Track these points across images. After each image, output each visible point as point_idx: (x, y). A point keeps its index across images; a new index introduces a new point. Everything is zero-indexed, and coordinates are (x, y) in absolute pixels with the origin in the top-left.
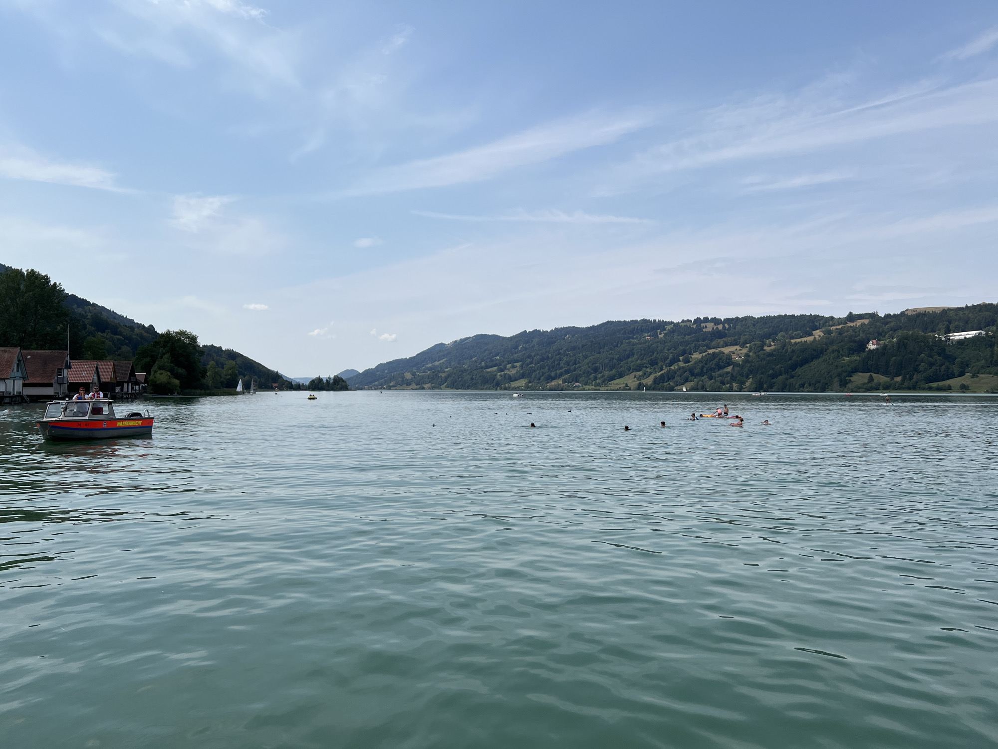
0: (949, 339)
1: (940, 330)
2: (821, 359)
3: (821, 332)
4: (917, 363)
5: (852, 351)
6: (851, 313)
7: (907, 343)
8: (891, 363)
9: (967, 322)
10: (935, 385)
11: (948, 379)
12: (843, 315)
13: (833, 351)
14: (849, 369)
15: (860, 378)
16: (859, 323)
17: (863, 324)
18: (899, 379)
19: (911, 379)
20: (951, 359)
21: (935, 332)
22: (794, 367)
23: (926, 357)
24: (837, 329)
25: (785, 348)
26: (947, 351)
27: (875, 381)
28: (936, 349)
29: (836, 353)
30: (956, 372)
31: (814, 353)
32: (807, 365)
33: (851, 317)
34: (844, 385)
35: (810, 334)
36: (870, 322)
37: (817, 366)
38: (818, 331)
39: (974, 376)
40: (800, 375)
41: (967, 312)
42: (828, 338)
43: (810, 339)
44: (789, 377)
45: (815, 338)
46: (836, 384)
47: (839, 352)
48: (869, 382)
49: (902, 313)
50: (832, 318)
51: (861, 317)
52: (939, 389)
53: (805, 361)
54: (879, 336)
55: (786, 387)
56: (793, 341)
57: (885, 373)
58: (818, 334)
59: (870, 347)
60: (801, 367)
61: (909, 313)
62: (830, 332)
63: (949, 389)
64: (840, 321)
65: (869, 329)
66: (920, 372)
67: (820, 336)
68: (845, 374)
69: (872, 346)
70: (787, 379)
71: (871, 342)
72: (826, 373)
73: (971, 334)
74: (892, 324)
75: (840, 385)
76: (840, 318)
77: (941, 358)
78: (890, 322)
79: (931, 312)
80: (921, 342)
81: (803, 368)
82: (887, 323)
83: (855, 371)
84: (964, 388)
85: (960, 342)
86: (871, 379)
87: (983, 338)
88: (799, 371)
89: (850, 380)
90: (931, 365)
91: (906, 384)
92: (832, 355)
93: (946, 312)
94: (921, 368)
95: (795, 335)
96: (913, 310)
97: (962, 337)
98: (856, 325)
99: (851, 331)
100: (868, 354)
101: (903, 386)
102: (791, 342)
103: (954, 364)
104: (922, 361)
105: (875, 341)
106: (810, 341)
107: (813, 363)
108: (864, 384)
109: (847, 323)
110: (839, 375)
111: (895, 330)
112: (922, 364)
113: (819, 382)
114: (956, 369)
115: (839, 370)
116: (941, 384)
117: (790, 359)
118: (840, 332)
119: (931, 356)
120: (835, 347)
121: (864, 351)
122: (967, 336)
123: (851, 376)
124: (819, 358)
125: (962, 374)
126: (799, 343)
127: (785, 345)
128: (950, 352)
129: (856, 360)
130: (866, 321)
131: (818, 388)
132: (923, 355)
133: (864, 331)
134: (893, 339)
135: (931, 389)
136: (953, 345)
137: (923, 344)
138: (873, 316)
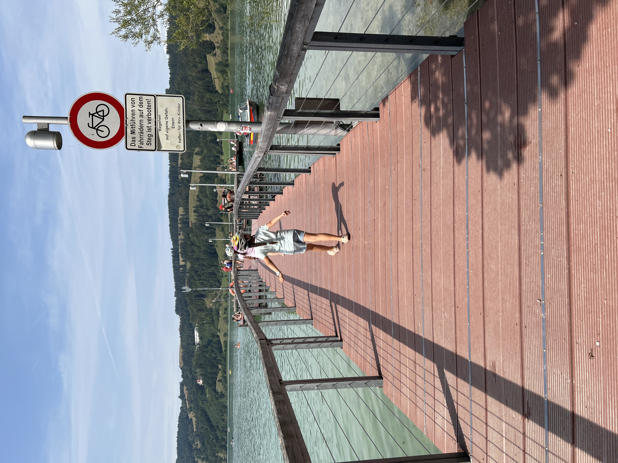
0: (199, 343)
1: (193, 349)
2: (207, 410)
3: (190, 414)
4: (211, 358)
5: (203, 393)
6: (179, 397)
7: (200, 364)
8: (210, 371)
9: (190, 336)
10: (223, 349)
11: (220, 343)
12: (180, 401)
13: (203, 403)
14: (214, 393)
15: (219, 387)
16: (186, 392)
17: (187, 390)
18: (220, 366)
19: (220, 360)
20: (209, 342)
21: (194, 351)
22: (212, 426)
23: (209, 354)
24: (189, 404)
25: (200, 434)
26: (205, 344)
27: (221, 378)
28: (204, 349)
29: (204, 402)
30: (217, 339)
31: (204, 416)
32: (211, 419)
33: (182, 397)
34: (223, 395)
35: (191, 420)
36: (186, 386)
37: (212, 413)
38: (189, 415)
39: (219, 331)
40: (217, 423)
41: (184, 337)
42: (194, 409)
43: (194, 420)
44: (218, 429)
45: (193, 416)
46: (223, 400)
47: (203, 400)
48: (222, 382)
49: (181, 369)
50: (181, 408)
51: (182, 391)
52: (226, 346)
53: (208, 420)
54: (195, 379)
55: (224, 430)
56: (195, 430)
57: (216, 374)
58: (191, 415)
59: (201, 383)
60: (212, 422)
61: (182, 364)
62: (191, 408)
63: (226, 342)
64: (184, 403)
65: (190, 386)
66: (216, 356)
67: (193, 414)
68: (217, 396)
69: (201, 382)
70: (219, 430)
71: (198, 383)
72: (216, 407)
73: (196, 333)
74: (188, 373)
75: (223, 398)
76: (182, 403)
77: (209, 347)
78: (186, 374)
79: (182, 354)
80: (199, 356)
81: (212, 421)
82: (187, 376)
83: (215, 390)
84: (226, 335)
85: (201, 338)
86: (220, 381)
87: (199, 328)
88: (214, 423)
89: (220, 393)
90: (213, 351)
91: (223, 363)
92: (205, 404)
93: (182, 346)
94: (214, 356)
95: (191, 429)
96: (180, 363)
97: (198, 337)
98: (187, 393)
99: (190, 395)
100: (205, 384)
101: (224, 364)
102: (195, 431)
103: (212, 341)
104: (211, 356)
105: (198, 381)
106: (196, 419)
107: (209, 415)
108: (223, 384)
109: (186, 399)
110: (217, 399)
111: (192, 371)
112: (212, 355)
113: (221, 410)
114: (215, 339)
115: (214, 399)
116: (223, 346)
117: (207, 429)
118: (191, 402)
119: (208, 352)
120: (200, 402)
121: (203, 386)
122: (198, 335)
123: (218, 392)
124: (206, 412)
125: (218, 336)
126: (196, 426)
127: (198, 435)
128: (205, 343)
129: (209, 390)
130: (185, 388)
131: (225, 410)
132: (207, 355)
133: (191, 388)
134: (197, 372)
135: (226, 350)
136: (202, 341)
137: (201, 356)
138: (182, 385)
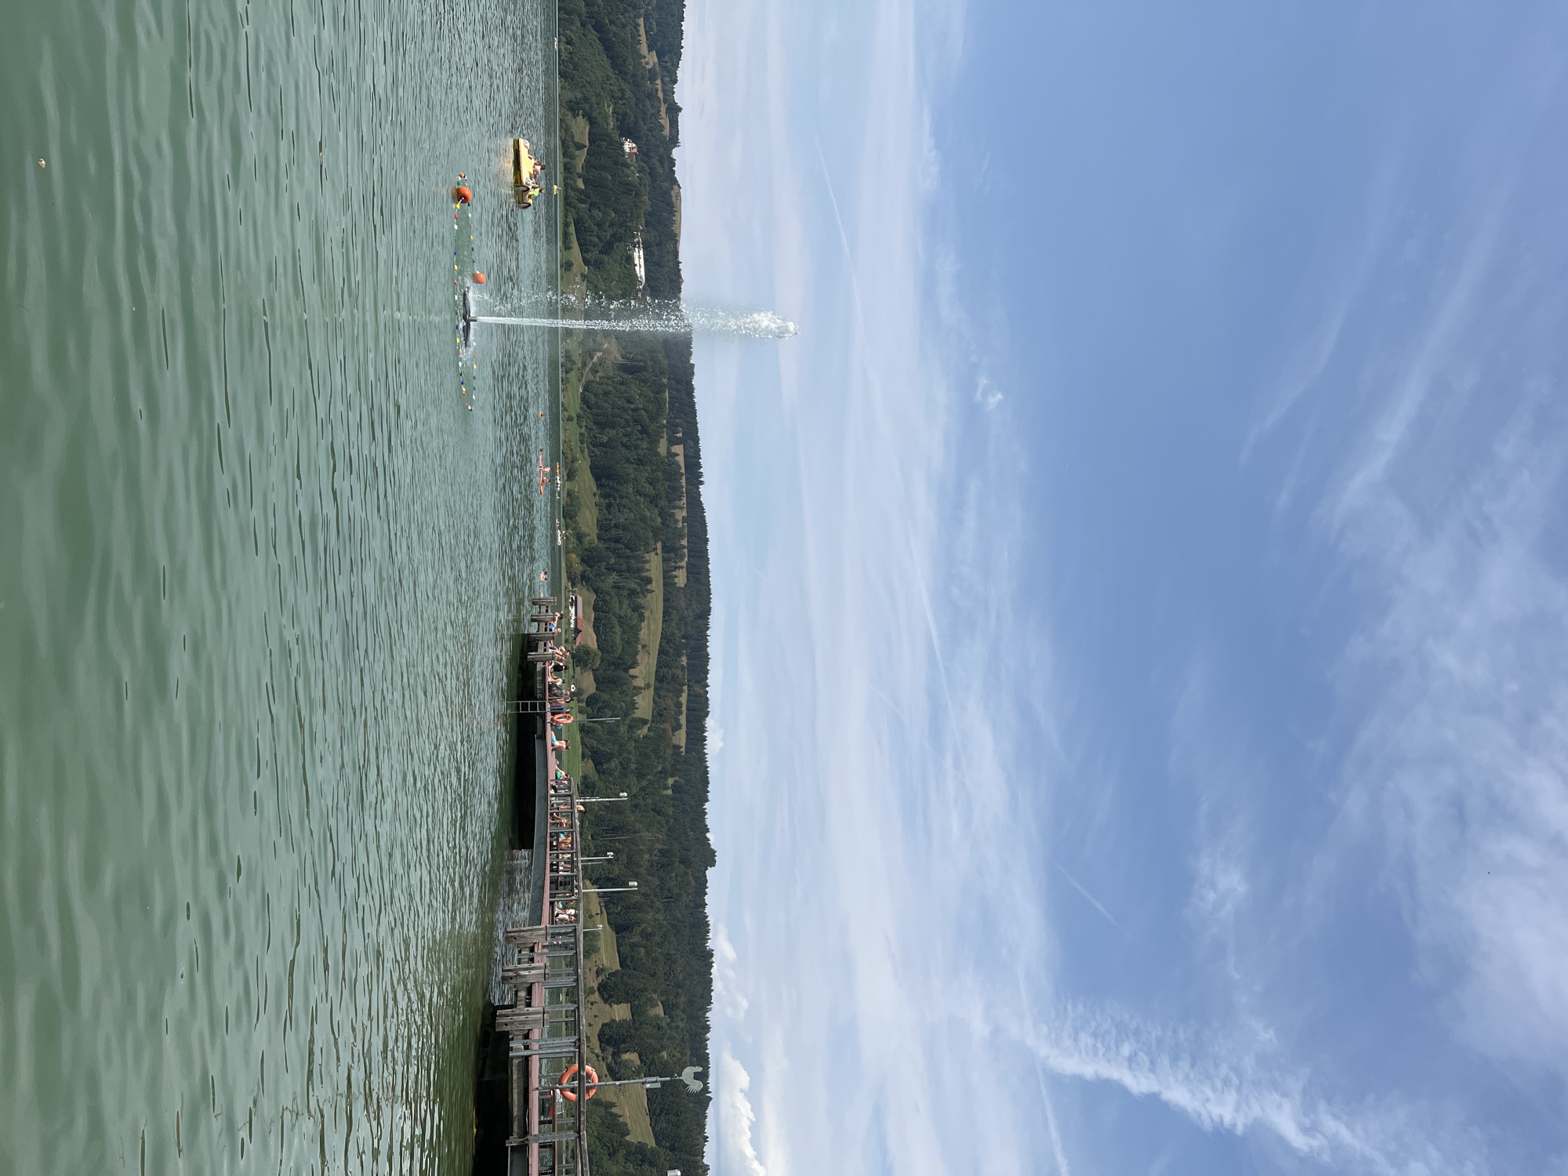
0: (635, 247)
1: (648, 232)
2: (610, 72)
3: (654, 64)
4: (602, 207)
5: (621, 118)
6: (680, 109)
7: (630, 195)
8: (604, 174)
9: (657, 264)
10: (572, 229)
11: (580, 245)
12: (677, 98)
13: (622, 90)
14: (595, 114)
15: (581, 129)
16: (665, 121)
17: (662, 127)
18: (581, 184)
19: (581, 201)
20: (607, 249)
21: (646, 226)
22: (599, 28)
23: (610, 219)
24: (657, 90)
25: (630, 9)
26: (618, 243)
27: (577, 153)
28: (622, 231)
29: (619, 94)
30: (588, 256)
31: (618, 55)
32: (601, 48)
33: (674, 110)
34: (572, 107)
35: (650, 48)
36: (665, 138)
37: (598, 65)
38: (656, 60)
39: (583, 276)
40: (585, 36)
41: (671, 263)
42: (643, 78)
43: (644, 48)
44: (583, 18)
45: (645, 57)
46: (570, 95)
47: (621, 99)
48: (574, 143)
49: (675, 182)
50: (675, 81)
51: (674, 123)
52: (566, 235)
53: (608, 46)
54: (644, 153)
55: (566, 13)
56: (641, 21)
57: (588, 164)
58: (651, 59)
59: (627, 143)
60: (599, 39)
61: (673, 193)
62: (652, 79)
63: (567, 247)
64: (669, 93)
65: (654, 137)
66: (590, 211)
67: (647, 63)
68: (587, 107)
69: (628, 146)
70: (580, 16)
71: (634, 145)
72: (588, 79)
73: (641, 271)
74: (660, 170)
75: (570, 102)
76: (673, 93)
77: (608, 237)
78: (663, 167)
79: (674, 218)
80: (632, 214)
81: (598, 41)
82: (661, 162)
83: (592, 122)
84: (568, 266)
85: (630, 259)
86: (580, 147)
87: (635, 285)
88: (593, 35)
89: (578, 115)
90: (599, 225)
91: (572, 193)
92: (616, 89)
93: (674, 238)
94: (595, 212)
95: (651, 23)
96: (678, 195)
97: (636, 262)
98: (662, 118)
99: (653, 112)
100: (617, 142)
101: (569, 190)
102: (640, 17)
103: (601, 252)
104: (604, 214)
105: (635, 150)
106: (640, 49)
107: (605, 59)
108: (572, 137)
109: (665, 103)
110: (586, 99)
111: (650, 174)
112: (601, 215)
113: (575, 69)
114: (593, 255)
115: (594, 100)
116: (574, 238)
117: (612, 22)
118: (652, 95)
119: (612, 224)
120: (628, 94)
121: (621, 135)
122: (637, 268)
123: (584, 117)
124: (612, 68)
125: (586, 262)
126: (638, 31)
127: (634, 8)
128: (618, 247)
129: (608, 124)
130: (666, 132)
131: (566, 67)
132: (613, 215)
133: (650, 130)
134: (638, 172)
135: (566, 225)
136: (626, 251)
137: (629, 215)
138: (674, 141)
